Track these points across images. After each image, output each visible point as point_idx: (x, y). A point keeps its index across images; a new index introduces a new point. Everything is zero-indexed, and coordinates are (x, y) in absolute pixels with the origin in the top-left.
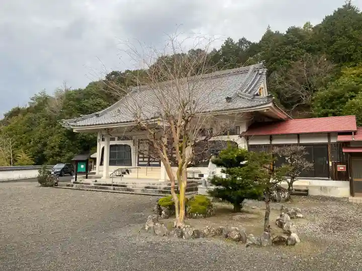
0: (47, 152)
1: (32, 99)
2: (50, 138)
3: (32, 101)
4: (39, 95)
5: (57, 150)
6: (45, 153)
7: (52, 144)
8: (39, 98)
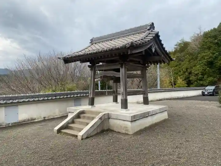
0: (192, 78)
1: (176, 45)
2: (194, 68)
3: (176, 47)
4: (180, 42)
5: (200, 76)
6: (191, 79)
7: (196, 72)
8: (180, 44)
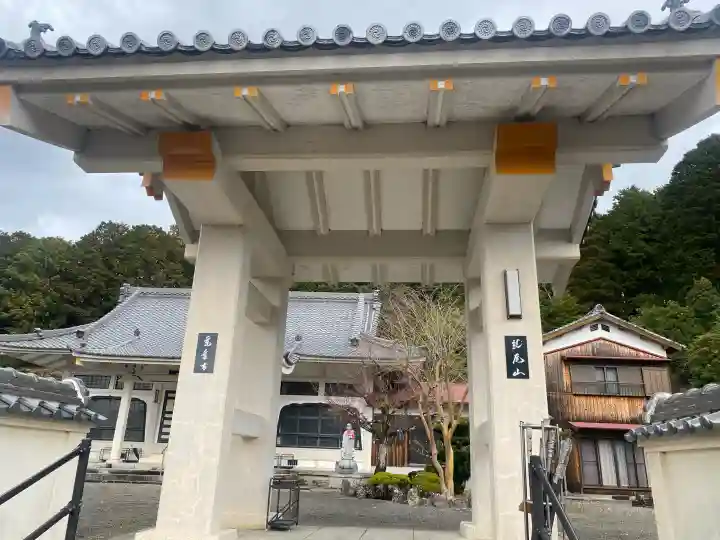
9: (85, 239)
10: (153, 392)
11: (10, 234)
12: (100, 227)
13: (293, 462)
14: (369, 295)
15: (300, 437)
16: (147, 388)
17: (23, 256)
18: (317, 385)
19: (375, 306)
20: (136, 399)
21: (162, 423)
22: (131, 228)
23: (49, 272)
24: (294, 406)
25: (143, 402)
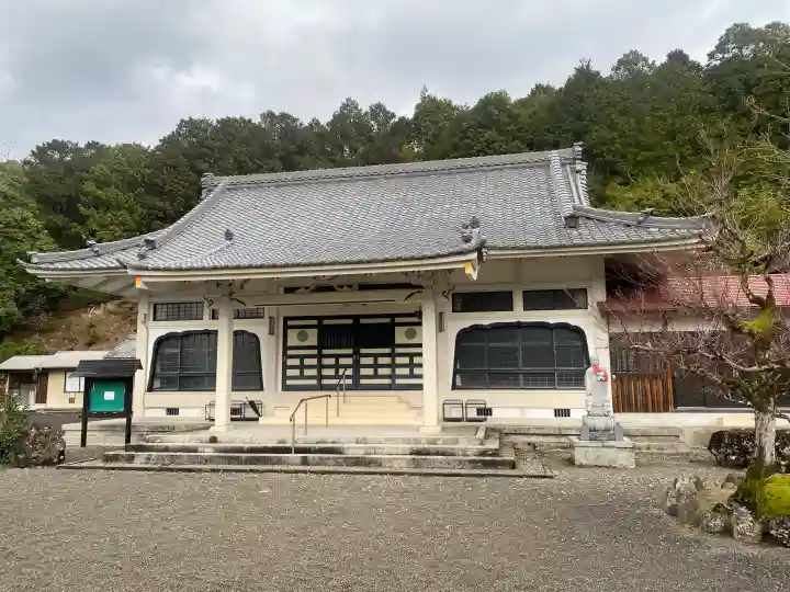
9: (164, 141)
10: (266, 320)
11: (82, 145)
12: (180, 126)
13: (485, 412)
14: (567, 152)
15: (491, 373)
16: (255, 315)
17: (99, 169)
18: (509, 295)
19: (578, 167)
20: (243, 332)
21: (284, 363)
22: (215, 123)
23: (131, 185)
24: (476, 328)
25: (254, 335)
